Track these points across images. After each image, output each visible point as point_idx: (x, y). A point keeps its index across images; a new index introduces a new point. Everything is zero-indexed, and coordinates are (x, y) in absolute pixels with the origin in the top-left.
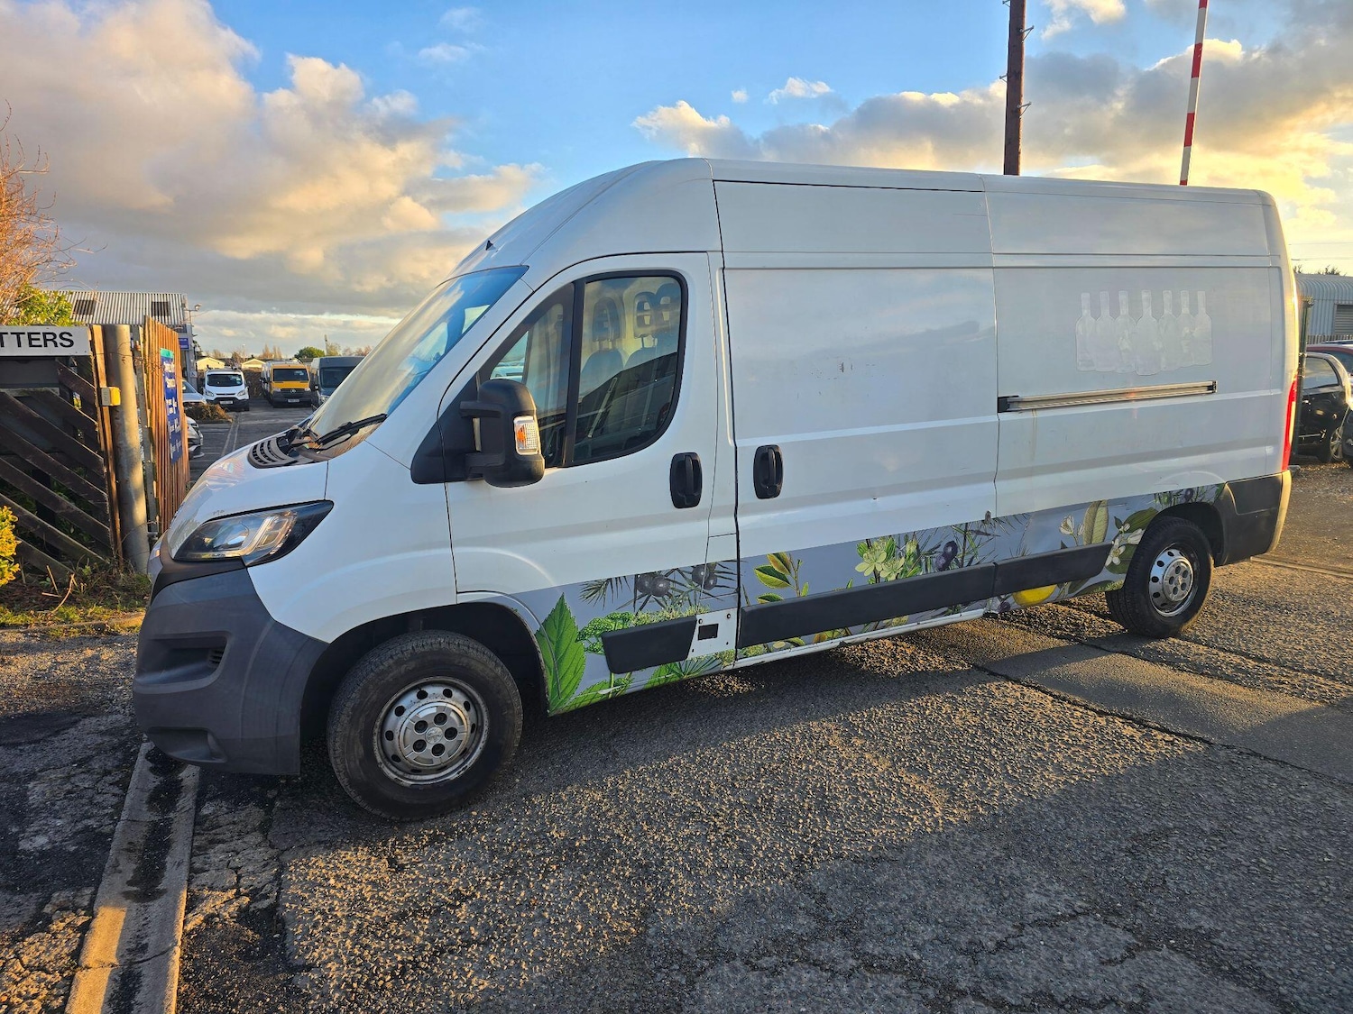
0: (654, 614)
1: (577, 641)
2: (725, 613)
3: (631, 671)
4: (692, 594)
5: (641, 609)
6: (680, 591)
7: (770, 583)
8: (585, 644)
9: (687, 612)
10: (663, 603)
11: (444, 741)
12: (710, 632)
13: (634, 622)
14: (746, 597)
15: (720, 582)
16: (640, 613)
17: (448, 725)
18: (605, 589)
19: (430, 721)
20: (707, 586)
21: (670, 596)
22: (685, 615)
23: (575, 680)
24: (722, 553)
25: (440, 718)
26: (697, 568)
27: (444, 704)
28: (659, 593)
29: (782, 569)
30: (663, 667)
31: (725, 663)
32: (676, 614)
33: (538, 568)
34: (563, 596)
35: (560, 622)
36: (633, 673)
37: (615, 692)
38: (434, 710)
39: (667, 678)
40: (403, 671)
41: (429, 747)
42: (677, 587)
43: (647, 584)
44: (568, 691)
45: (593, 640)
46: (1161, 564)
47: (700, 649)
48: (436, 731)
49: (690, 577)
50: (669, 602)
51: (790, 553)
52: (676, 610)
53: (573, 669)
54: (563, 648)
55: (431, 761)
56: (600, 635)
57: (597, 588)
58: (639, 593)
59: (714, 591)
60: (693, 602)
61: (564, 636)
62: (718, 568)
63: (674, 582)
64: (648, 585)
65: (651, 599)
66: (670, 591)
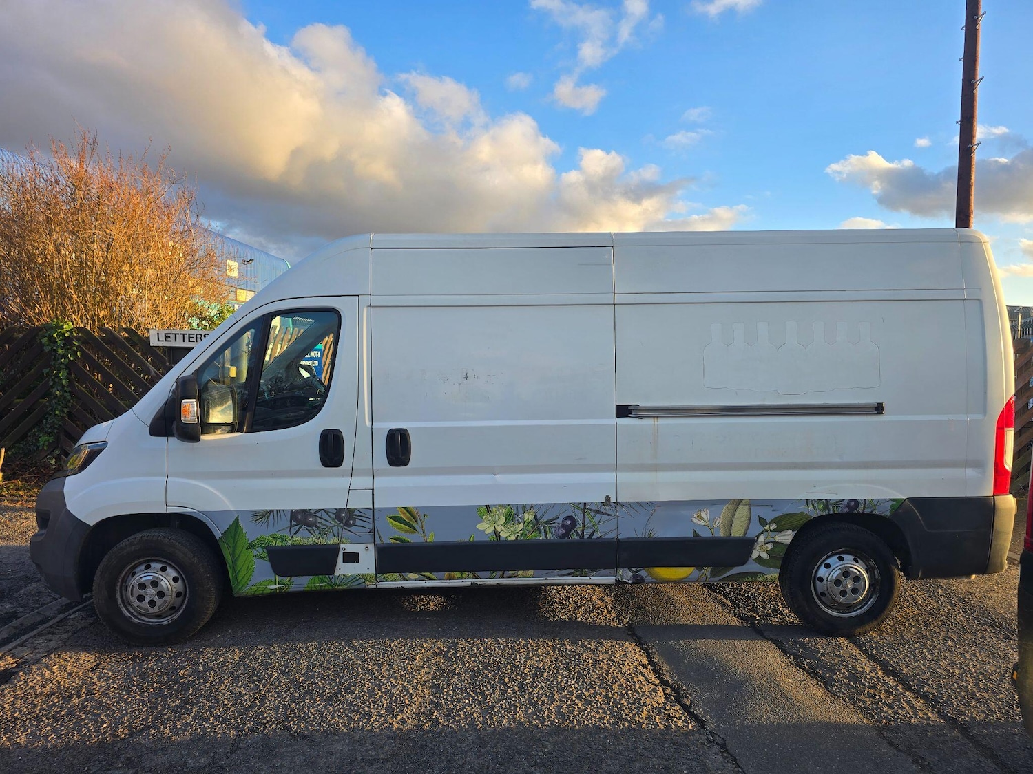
0: (304, 538)
1: (247, 549)
2: (363, 546)
3: (291, 576)
4: (335, 529)
5: (295, 534)
6: (325, 525)
7: (401, 529)
8: (254, 552)
9: (332, 541)
10: (312, 532)
11: (156, 599)
12: (352, 558)
13: (290, 542)
14: (380, 537)
15: (358, 522)
16: (295, 537)
17: (159, 589)
18: (268, 517)
19: (148, 584)
20: (347, 524)
21: (318, 528)
22: (330, 543)
23: (248, 575)
24: (360, 502)
25: (155, 583)
26: (339, 511)
27: (157, 575)
28: (309, 525)
29: (410, 520)
30: (316, 578)
31: (368, 583)
32: (323, 541)
33: (221, 496)
34: (238, 517)
35: (235, 534)
36: (293, 578)
37: (280, 589)
38: (150, 578)
39: (321, 586)
40: (133, 549)
41: (147, 600)
42: (323, 522)
43: (299, 517)
44: (243, 582)
45: (260, 550)
46: (828, 566)
47: (344, 570)
48: (152, 591)
49: (334, 516)
50: (317, 532)
51: (417, 509)
52: (323, 538)
53: (245, 567)
54: (238, 552)
55: (147, 610)
56: (264, 548)
57: (263, 515)
58: (293, 523)
59: (353, 529)
60: (336, 535)
61: (238, 545)
62: (356, 513)
63: (321, 518)
64: (301, 518)
65: (303, 527)
66: (318, 524)
